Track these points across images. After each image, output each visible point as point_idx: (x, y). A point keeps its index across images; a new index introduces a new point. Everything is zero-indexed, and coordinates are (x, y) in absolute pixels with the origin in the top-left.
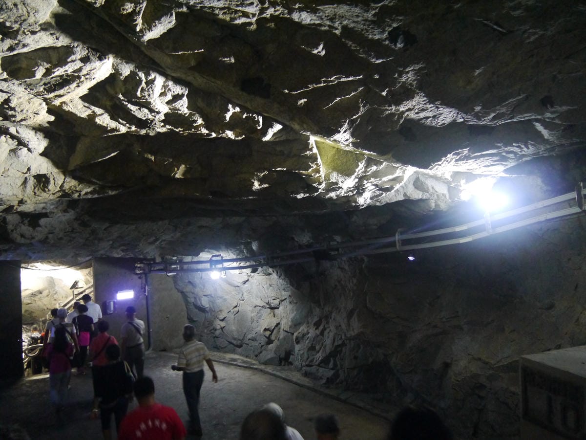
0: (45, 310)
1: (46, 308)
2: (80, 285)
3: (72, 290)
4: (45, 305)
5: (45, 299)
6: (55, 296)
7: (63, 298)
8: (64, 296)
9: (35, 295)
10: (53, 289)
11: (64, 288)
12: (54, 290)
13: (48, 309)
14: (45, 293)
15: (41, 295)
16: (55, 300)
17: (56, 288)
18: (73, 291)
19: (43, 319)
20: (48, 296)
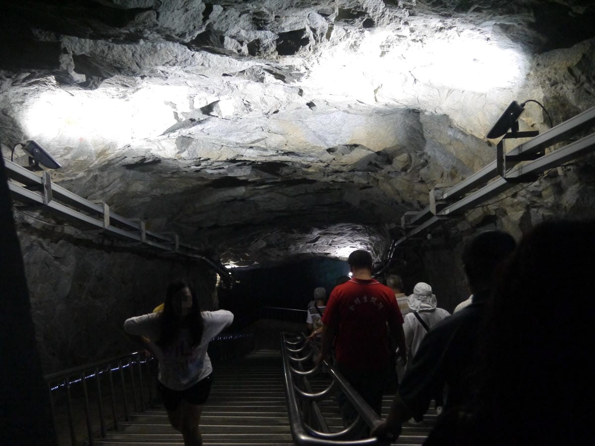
0: (397, 203)
1: (399, 201)
2: (524, 123)
3: (496, 141)
4: (398, 193)
5: (399, 178)
6: (423, 171)
7: (442, 175)
8: (447, 171)
9: (376, 165)
10: (419, 153)
11: (451, 149)
12: (421, 156)
13: (403, 201)
14: (400, 160)
15: (388, 168)
16: (422, 182)
17: (428, 150)
18: (500, 146)
19: (393, 226)
20: (404, 169)
